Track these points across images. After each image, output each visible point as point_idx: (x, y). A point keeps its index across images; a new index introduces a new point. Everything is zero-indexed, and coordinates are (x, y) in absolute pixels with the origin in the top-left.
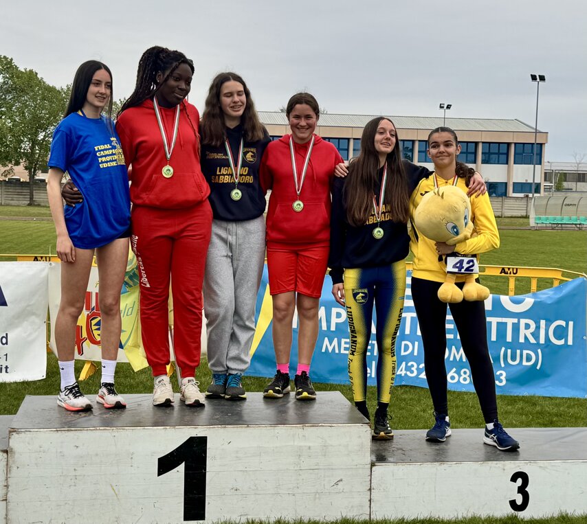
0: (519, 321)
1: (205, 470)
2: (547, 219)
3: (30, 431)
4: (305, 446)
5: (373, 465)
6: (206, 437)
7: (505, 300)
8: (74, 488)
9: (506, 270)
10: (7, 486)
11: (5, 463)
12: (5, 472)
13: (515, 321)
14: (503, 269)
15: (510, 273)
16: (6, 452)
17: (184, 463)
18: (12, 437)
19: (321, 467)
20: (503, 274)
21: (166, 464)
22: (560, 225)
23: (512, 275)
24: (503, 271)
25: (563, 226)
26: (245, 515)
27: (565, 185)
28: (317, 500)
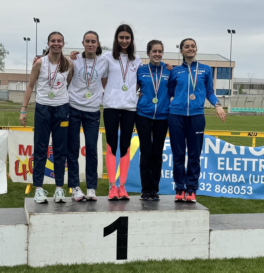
0: (259, 160)
1: (127, 234)
2: (237, 109)
3: (40, 214)
4: (177, 221)
5: (210, 230)
6: (128, 217)
7: (251, 149)
8: (62, 243)
9: (251, 134)
10: (28, 243)
11: (27, 231)
12: (27, 235)
13: (257, 160)
14: (249, 133)
15: (253, 136)
16: (28, 225)
17: (116, 230)
18: (31, 217)
19: (184, 232)
20: (249, 136)
21: (107, 231)
22: (244, 113)
23: (254, 136)
24: (249, 134)
25: (246, 113)
26: (147, 257)
27: (244, 90)
28: (183, 249)
